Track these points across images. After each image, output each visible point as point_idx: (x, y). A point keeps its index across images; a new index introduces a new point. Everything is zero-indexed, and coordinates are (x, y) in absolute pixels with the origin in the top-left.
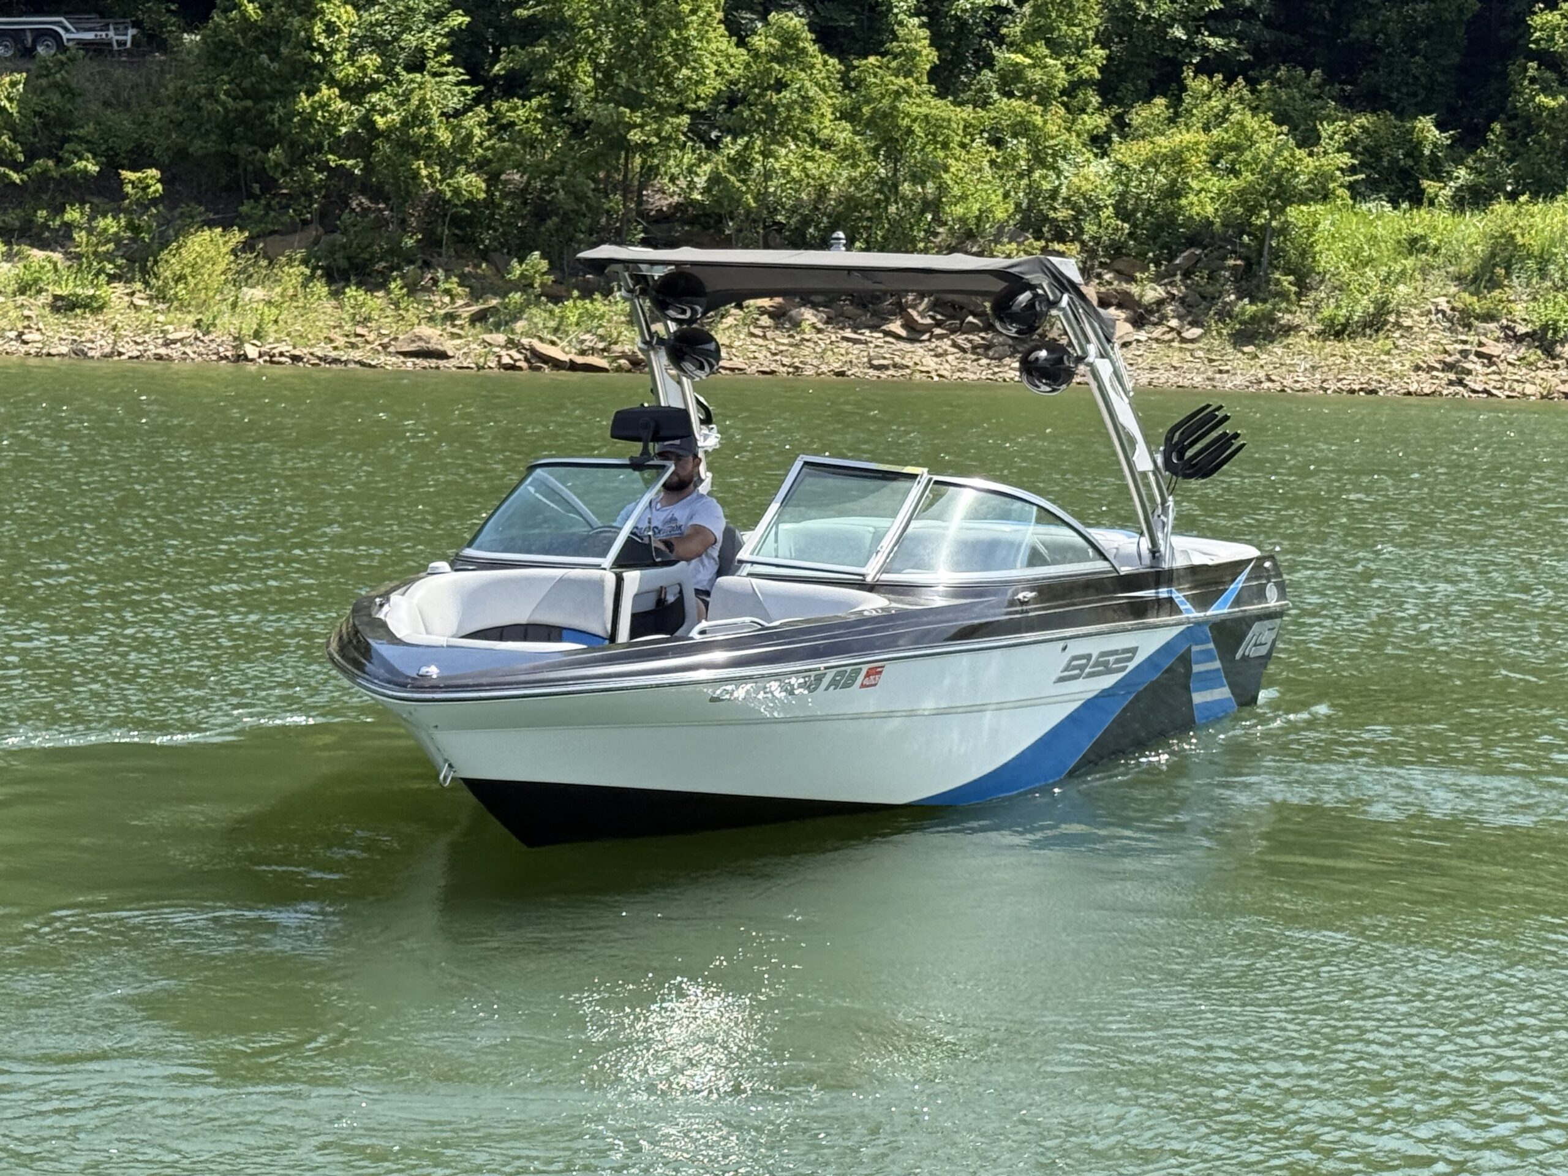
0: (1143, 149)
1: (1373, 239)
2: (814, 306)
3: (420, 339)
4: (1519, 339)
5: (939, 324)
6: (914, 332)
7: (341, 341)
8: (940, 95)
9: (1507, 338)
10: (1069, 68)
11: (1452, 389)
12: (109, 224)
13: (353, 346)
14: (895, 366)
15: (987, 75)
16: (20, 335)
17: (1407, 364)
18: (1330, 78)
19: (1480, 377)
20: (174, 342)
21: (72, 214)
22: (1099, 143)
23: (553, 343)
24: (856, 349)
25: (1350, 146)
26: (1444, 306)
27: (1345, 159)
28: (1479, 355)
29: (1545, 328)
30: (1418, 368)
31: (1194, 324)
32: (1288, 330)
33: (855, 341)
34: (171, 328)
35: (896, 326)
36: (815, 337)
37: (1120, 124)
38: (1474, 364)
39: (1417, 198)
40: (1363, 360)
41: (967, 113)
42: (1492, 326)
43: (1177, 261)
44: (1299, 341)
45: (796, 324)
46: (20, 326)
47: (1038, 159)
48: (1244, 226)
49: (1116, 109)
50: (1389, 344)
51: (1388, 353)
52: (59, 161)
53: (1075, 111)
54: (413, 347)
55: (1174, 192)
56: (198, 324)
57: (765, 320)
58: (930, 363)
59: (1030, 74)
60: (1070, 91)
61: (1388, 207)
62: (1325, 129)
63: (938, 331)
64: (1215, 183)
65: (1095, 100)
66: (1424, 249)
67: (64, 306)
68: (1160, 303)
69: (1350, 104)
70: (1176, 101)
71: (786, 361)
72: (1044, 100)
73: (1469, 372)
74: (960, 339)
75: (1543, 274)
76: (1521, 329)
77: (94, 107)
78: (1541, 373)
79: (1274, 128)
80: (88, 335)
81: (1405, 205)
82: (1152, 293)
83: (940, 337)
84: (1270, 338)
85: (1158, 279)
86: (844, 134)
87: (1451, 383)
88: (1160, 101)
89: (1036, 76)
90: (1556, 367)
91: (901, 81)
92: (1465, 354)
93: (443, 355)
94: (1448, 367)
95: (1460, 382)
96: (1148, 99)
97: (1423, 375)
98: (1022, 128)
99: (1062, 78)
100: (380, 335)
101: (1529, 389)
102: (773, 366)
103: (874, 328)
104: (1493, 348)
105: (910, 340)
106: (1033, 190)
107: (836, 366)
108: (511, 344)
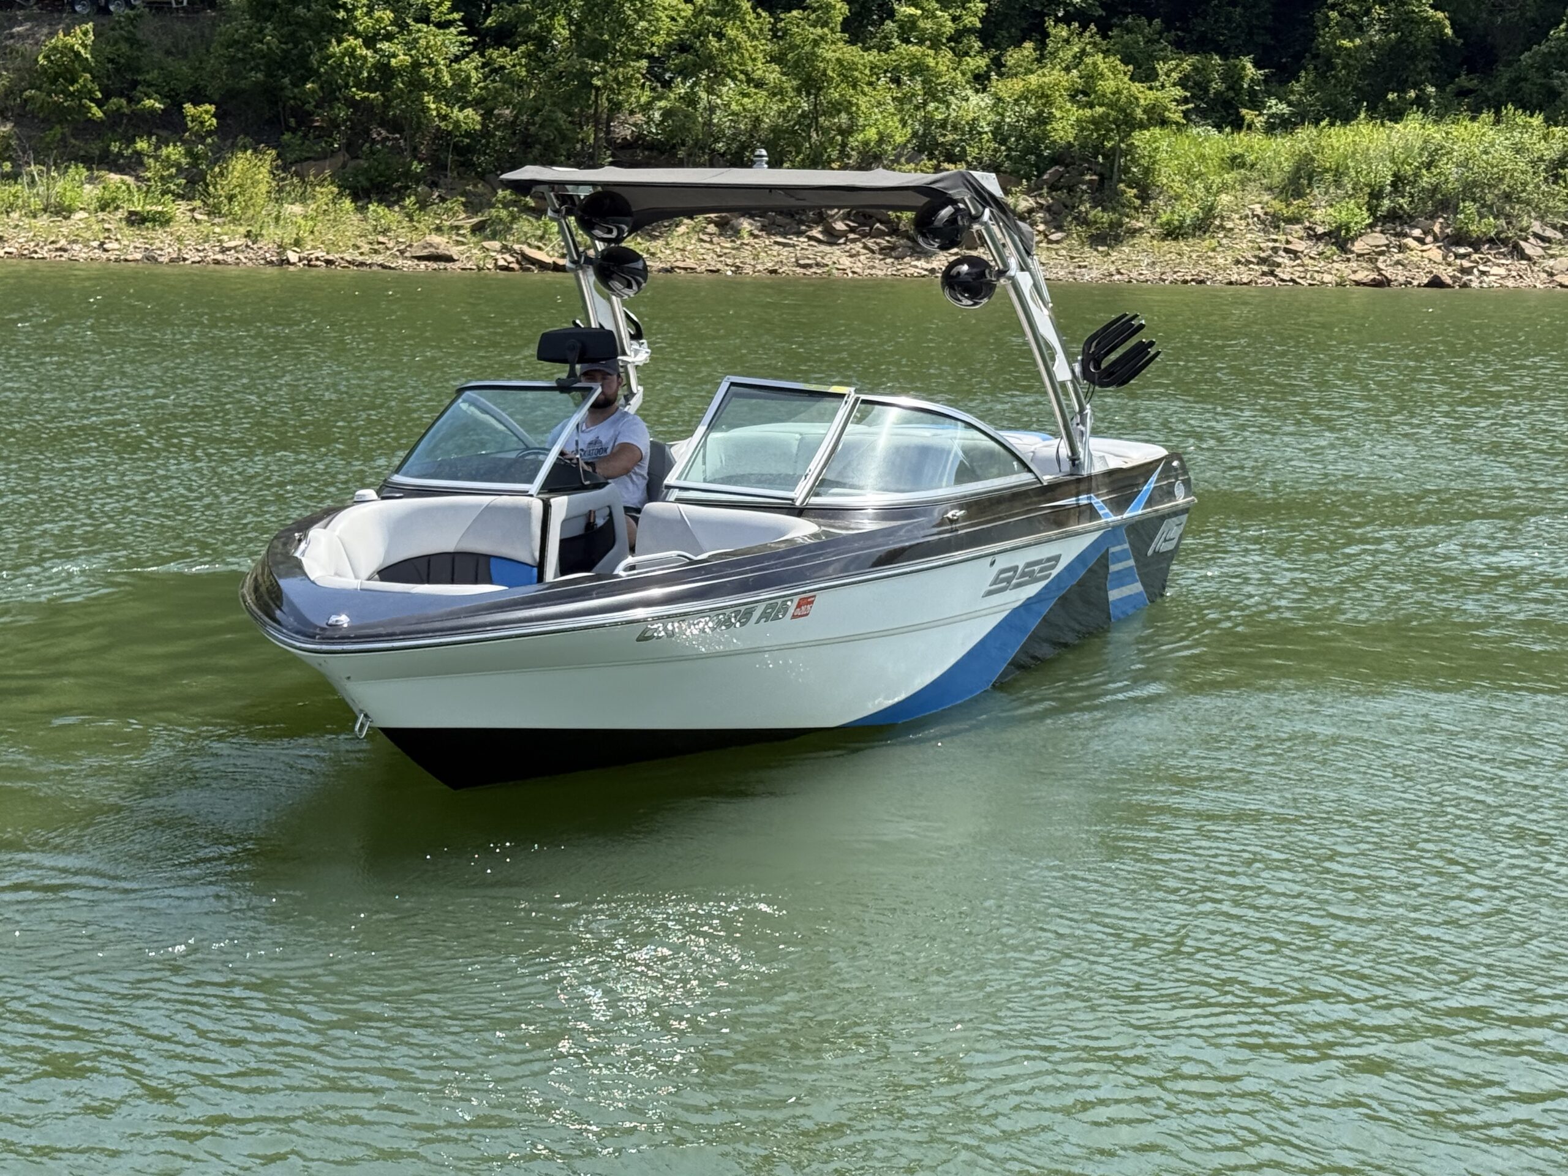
0: (1017, 85)
1: (1202, 158)
2: (752, 217)
3: (431, 245)
4: (1319, 238)
5: (852, 230)
6: (832, 237)
7: (366, 248)
8: (852, 42)
9: (1309, 237)
10: (954, 19)
11: (1265, 279)
12: (174, 152)
13: (376, 252)
14: (817, 265)
15: (889, 25)
16: (102, 244)
17: (1230, 259)
18: (1168, 26)
19: (1287, 269)
20: (229, 249)
21: (141, 145)
22: (980, 80)
23: (539, 248)
24: (785, 251)
25: (1182, 83)
26: (1259, 211)
27: (1178, 92)
28: (1287, 251)
29: (1339, 228)
30: (1238, 262)
31: (1059, 228)
32: (1134, 232)
33: (785, 245)
34: (225, 238)
35: (816, 232)
36: (752, 241)
37: (997, 64)
38: (1283, 259)
39: (1238, 124)
40: (1194, 256)
41: (873, 56)
42: (1297, 227)
43: (1045, 177)
44: (1143, 241)
45: (737, 232)
46: (101, 236)
47: (931, 94)
48: (1097, 149)
49: (994, 52)
50: (1214, 243)
51: (1214, 250)
52: (130, 100)
53: (961, 55)
54: (425, 253)
55: (1041, 120)
56: (248, 235)
57: (712, 228)
58: (846, 262)
59: (921, 24)
60: (956, 38)
61: (1214, 132)
62: (1161, 67)
63: (852, 236)
64: (1076, 113)
65: (977, 45)
66: (1243, 165)
67: (136, 220)
68: (1031, 211)
69: (1182, 46)
70: (1041, 45)
71: (729, 261)
72: (936, 45)
73: (1279, 265)
74: (870, 242)
75: (1338, 184)
76: (1320, 230)
77: (157, 55)
78: (1336, 265)
79: (1121, 67)
80: (158, 244)
81: (1228, 130)
82: (1024, 203)
83: (854, 241)
84: (1118, 240)
85: (1028, 192)
86: (773, 74)
87: (1264, 274)
88: (1029, 45)
89: (927, 25)
90: (1348, 260)
91: (819, 31)
92: (1275, 250)
93: (449, 259)
94: (1262, 261)
95: (1272, 273)
96: (1018, 44)
97: (1243, 268)
98: (918, 68)
99: (949, 27)
100: (398, 242)
101: (1327, 278)
102: (719, 266)
103: (799, 234)
104: (1299, 246)
105: (831, 244)
106: (928, 122)
107: (770, 265)
108: (505, 249)
